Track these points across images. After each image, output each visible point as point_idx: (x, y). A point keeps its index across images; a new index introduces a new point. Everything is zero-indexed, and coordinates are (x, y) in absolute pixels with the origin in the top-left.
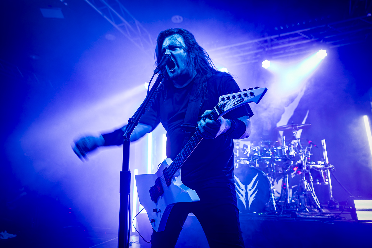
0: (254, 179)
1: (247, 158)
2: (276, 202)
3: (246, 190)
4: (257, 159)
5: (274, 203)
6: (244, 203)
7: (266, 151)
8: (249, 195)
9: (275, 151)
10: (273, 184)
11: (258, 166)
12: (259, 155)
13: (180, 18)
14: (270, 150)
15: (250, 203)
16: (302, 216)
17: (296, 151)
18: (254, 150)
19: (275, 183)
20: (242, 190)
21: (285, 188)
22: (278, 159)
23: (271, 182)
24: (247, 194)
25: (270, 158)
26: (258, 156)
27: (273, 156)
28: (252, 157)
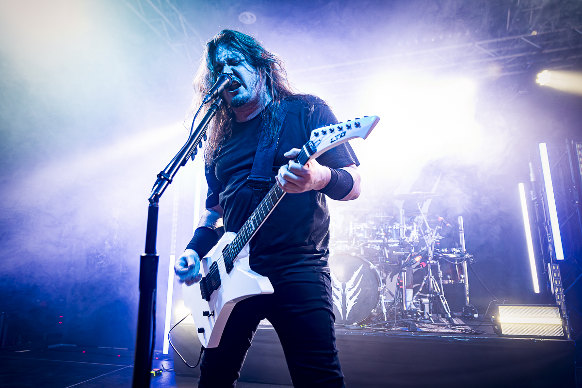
0: (356, 273)
1: (347, 242)
2: (388, 309)
3: (344, 291)
4: (363, 242)
5: (384, 311)
6: (341, 310)
7: (377, 231)
8: (348, 297)
9: (390, 231)
10: (384, 282)
11: (363, 254)
12: (366, 237)
13: (252, 17)
14: (382, 230)
15: (348, 310)
16: (423, 329)
17: (420, 232)
18: (358, 228)
19: (388, 280)
20: (338, 289)
21: (401, 287)
22: (393, 243)
23: (381, 279)
24: (344, 296)
25: (381, 241)
26: (364, 239)
27: (386, 239)
28: (354, 239)
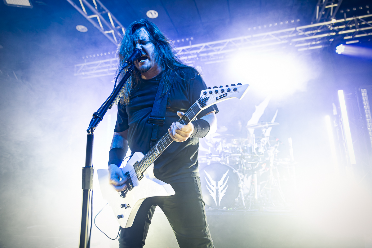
0: (225, 176)
1: (218, 155)
2: (245, 198)
3: (217, 187)
4: (228, 156)
5: (243, 199)
6: (215, 199)
7: (237, 148)
8: (219, 191)
9: (245, 148)
10: (242, 180)
11: (229, 163)
12: (230, 152)
13: (155, 13)
14: (240, 147)
15: (220, 199)
16: (268, 210)
17: (264, 148)
18: (225, 147)
19: (245, 179)
20: (213, 186)
21: (253, 184)
22: (247, 156)
23: (241, 179)
24: (217, 190)
25: (240, 155)
27: (243, 153)
28: (223, 154)
